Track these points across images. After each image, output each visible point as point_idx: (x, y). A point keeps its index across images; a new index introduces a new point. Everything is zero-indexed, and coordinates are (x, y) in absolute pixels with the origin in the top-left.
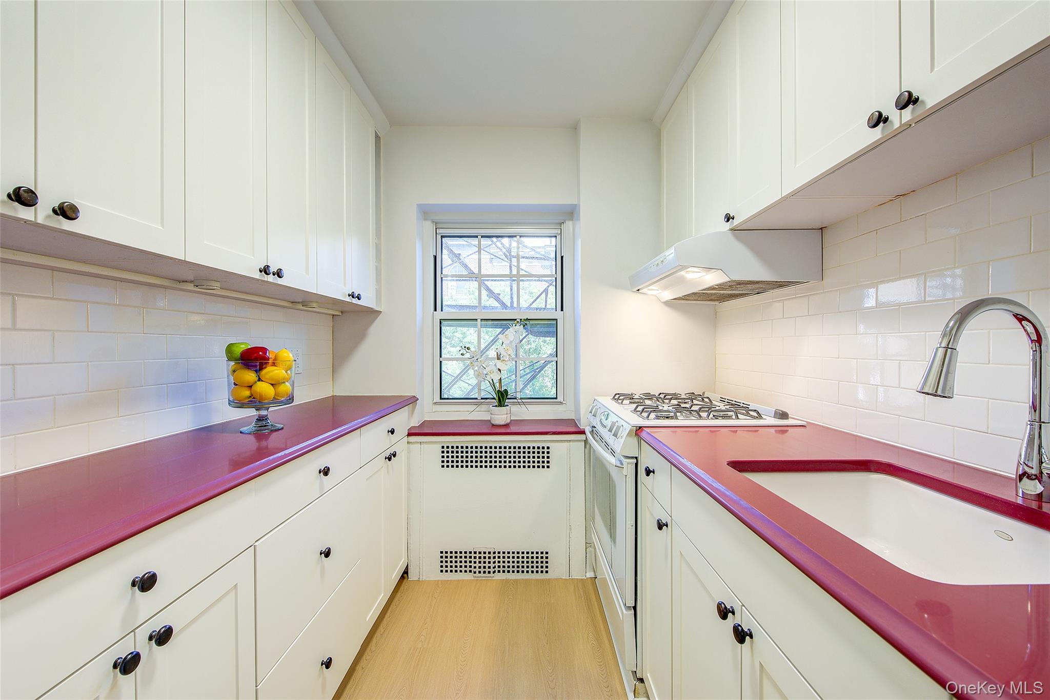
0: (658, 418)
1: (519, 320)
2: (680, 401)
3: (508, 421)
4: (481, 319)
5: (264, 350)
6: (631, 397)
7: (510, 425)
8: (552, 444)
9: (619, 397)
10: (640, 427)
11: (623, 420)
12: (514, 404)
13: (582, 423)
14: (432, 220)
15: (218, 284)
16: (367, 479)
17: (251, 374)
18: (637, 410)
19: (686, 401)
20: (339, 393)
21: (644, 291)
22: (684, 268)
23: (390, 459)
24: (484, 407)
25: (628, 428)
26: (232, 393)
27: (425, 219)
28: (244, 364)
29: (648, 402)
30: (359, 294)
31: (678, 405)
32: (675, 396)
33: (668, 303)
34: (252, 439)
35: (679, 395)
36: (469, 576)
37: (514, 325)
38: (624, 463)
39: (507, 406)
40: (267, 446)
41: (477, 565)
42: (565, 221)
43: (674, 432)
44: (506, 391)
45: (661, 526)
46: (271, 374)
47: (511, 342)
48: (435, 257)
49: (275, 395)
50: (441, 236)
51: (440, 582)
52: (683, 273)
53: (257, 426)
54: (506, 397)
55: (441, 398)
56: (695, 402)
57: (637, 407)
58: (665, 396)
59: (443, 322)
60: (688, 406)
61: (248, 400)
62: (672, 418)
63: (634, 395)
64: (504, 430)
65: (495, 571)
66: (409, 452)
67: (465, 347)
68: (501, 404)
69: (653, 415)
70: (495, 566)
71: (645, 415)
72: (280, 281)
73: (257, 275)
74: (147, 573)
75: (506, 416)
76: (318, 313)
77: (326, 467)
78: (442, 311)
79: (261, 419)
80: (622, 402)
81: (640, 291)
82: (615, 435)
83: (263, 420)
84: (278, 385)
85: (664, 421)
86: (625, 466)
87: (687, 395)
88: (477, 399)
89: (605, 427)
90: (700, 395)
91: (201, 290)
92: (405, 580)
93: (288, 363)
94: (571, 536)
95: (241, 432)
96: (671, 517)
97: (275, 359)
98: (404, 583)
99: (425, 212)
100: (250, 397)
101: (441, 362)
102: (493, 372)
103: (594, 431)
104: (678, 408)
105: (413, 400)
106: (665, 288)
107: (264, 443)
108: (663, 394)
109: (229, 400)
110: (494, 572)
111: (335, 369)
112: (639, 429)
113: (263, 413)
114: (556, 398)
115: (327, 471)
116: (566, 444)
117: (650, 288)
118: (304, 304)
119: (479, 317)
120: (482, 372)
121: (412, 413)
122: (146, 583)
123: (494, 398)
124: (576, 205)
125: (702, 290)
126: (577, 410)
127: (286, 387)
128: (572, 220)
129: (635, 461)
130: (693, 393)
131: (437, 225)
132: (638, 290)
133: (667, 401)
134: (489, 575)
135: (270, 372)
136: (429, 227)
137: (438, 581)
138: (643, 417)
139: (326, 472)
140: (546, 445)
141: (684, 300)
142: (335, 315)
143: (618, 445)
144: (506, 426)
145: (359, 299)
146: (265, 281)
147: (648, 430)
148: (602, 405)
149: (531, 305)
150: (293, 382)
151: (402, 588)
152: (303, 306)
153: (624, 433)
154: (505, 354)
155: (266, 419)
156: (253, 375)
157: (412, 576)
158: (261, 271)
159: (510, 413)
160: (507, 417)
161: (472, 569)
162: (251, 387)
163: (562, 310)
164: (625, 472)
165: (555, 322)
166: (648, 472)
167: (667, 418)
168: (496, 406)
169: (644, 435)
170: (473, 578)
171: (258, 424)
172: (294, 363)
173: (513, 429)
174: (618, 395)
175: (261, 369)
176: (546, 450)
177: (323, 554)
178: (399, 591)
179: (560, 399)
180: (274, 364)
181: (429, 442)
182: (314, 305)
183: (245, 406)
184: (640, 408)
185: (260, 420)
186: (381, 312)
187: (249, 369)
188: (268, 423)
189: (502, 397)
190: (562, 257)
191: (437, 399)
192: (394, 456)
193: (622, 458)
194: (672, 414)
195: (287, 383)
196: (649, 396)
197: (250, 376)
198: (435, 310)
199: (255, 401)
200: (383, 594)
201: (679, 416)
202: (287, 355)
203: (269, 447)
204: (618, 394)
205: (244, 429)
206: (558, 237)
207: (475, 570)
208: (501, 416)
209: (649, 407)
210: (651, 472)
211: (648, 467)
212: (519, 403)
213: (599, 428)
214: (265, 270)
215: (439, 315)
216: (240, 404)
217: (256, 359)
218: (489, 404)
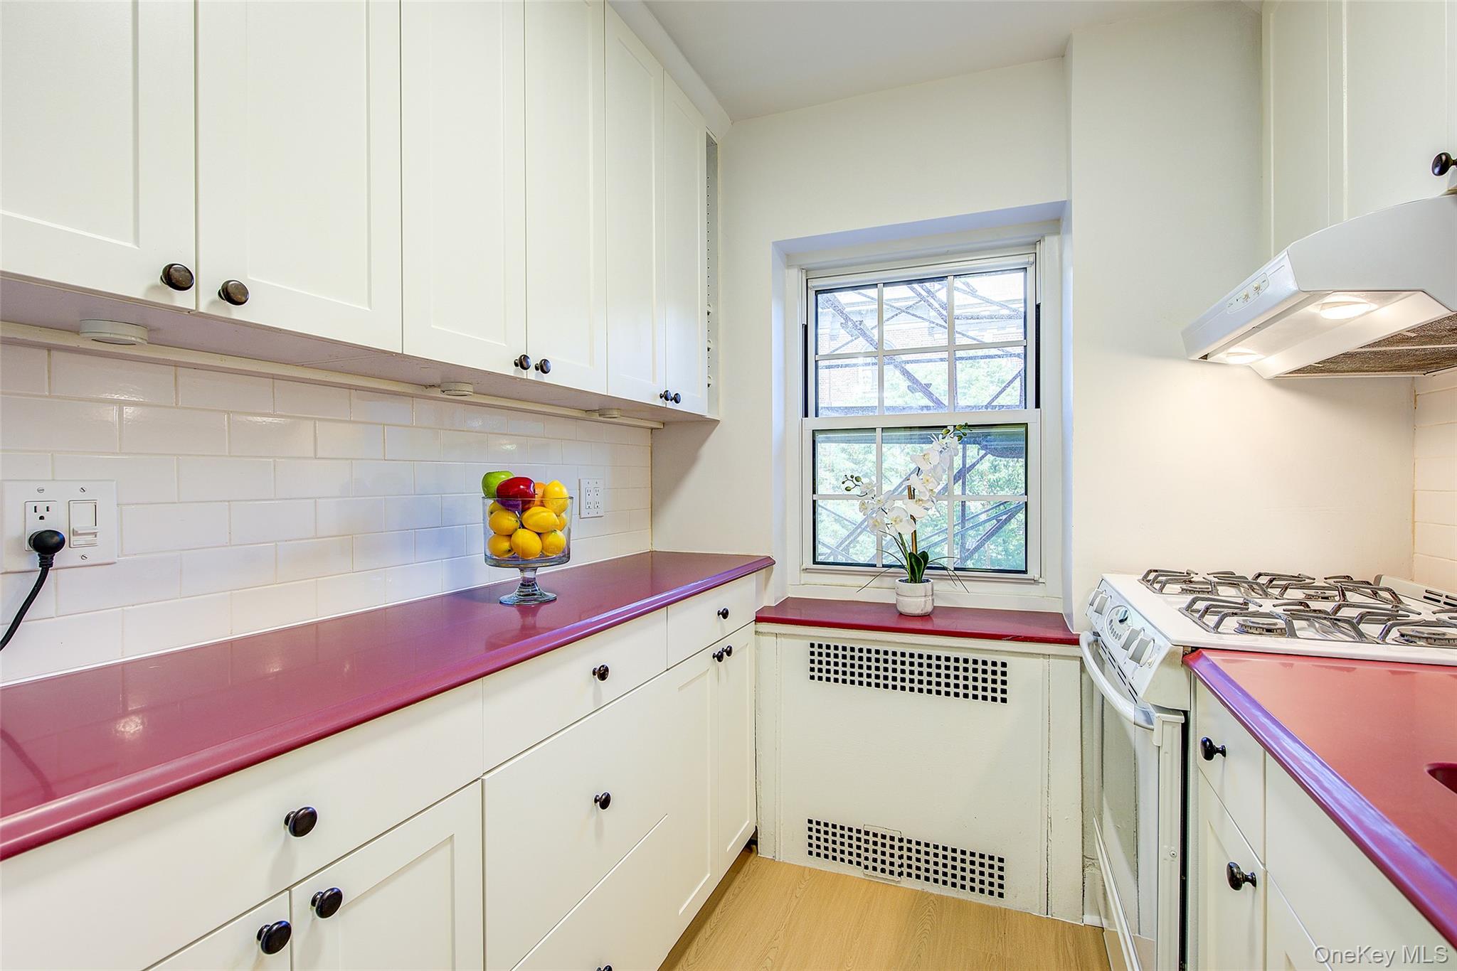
0: (1244, 630)
1: (951, 429)
2: (1312, 592)
3: (929, 609)
4: (882, 428)
5: (527, 482)
6: (1185, 579)
7: (931, 616)
8: (1012, 658)
9: (1156, 579)
10: (1195, 649)
11: (1155, 628)
12: (942, 578)
13: (1074, 623)
14: (800, 266)
15: (470, 388)
16: (680, 689)
17: (510, 518)
18: (1195, 607)
19: (1328, 593)
20: (662, 546)
21: (1221, 357)
22: (1314, 296)
23: (719, 657)
24: (887, 581)
25: (1165, 647)
26: (491, 543)
27: (789, 266)
28: (503, 504)
29: (1226, 592)
30: (677, 394)
31: (1301, 604)
32: (1298, 581)
33: (1280, 382)
34: (514, 612)
35: (1307, 581)
36: (857, 872)
37: (941, 436)
38: (1155, 721)
39: (928, 581)
40: (535, 623)
41: (871, 855)
42: (1043, 237)
43: (1284, 665)
44: (925, 556)
45: (1236, 880)
46: (535, 518)
47: (935, 467)
48: (806, 327)
49: (543, 548)
50: (816, 291)
51: (807, 872)
52: (1312, 309)
53: (522, 594)
54: (925, 565)
55: (815, 562)
56: (1352, 597)
57: (1194, 601)
58: (1271, 581)
59: (819, 437)
60: (1328, 606)
61: (506, 556)
62: (1282, 632)
63: (1192, 575)
64: (921, 624)
65: (902, 872)
66: (758, 647)
67: (852, 477)
68: (915, 577)
69: (1231, 623)
70: (902, 864)
71: (1211, 620)
72: (546, 378)
73: (511, 371)
74: (303, 809)
75: (923, 599)
76: (622, 425)
77: (603, 666)
78: (817, 416)
79: (527, 583)
80: (1161, 589)
81: (1208, 360)
82: (1136, 658)
83: (529, 585)
84: (545, 535)
85: (1259, 637)
86: (1157, 725)
87: (1331, 581)
88: (875, 566)
89: (1118, 637)
90: (1368, 583)
91: (448, 397)
92: (753, 855)
93: (561, 501)
94: (1050, 838)
95: (501, 603)
96: (1264, 865)
97: (543, 496)
98: (749, 861)
99: (789, 254)
100: (510, 551)
101: (814, 502)
102: (901, 521)
103: (1100, 642)
104: (1302, 611)
105: (766, 563)
106: (1270, 349)
107: (530, 620)
108: (1266, 575)
109: (486, 555)
110: (900, 874)
111: (654, 511)
112: (1192, 651)
113: (529, 575)
114: (1025, 572)
115: (604, 673)
116: (1041, 661)
117: (1232, 350)
118: (602, 412)
119: (879, 424)
120: (882, 520)
121: (766, 585)
122: (302, 823)
123: (902, 567)
124: (1066, 201)
125: (1369, 346)
126: (1067, 597)
127: (559, 538)
128: (1059, 233)
129: (1181, 719)
130: (1348, 577)
131: (808, 273)
132: (1205, 357)
133: (1276, 592)
134: (890, 877)
135: (537, 515)
136: (794, 278)
137: (805, 867)
138: (1205, 627)
139: (602, 673)
140: (999, 660)
141: (1322, 371)
142: (655, 429)
143: (1142, 677)
144: (925, 617)
145: (677, 402)
146: (524, 379)
147: (1215, 658)
148: (1117, 592)
149: (993, 400)
150: (569, 530)
151: (746, 868)
152: (600, 415)
153: (1155, 656)
154: (923, 489)
155: (533, 585)
156: (513, 519)
157: (764, 848)
158: (516, 365)
159: (932, 595)
160: (925, 602)
161: (862, 860)
162: (510, 536)
163: (1038, 405)
164: (1156, 739)
165: (1023, 429)
166: (1210, 751)
167: (1268, 630)
168: (906, 581)
169: (1201, 667)
170: (863, 877)
171: (523, 592)
172: (569, 501)
173: (939, 623)
174: (1156, 574)
175: (524, 510)
176: (999, 669)
177: (598, 803)
178: (742, 873)
179: (1033, 573)
180: (542, 504)
181: (790, 635)
182: (615, 413)
183: (504, 565)
184: (1201, 605)
185: (525, 585)
186: (719, 421)
187: (508, 510)
188: (536, 590)
189: (918, 565)
190: (1038, 307)
191: (808, 563)
192: (729, 653)
193: (1152, 710)
194: (1281, 624)
195: (558, 532)
196: (1230, 579)
197: (509, 520)
198: (806, 415)
199: (515, 558)
200: (709, 875)
201: (1302, 629)
202: (559, 490)
203: (537, 625)
204: (1156, 571)
205: (504, 598)
206: (1031, 270)
207: (866, 863)
208: (915, 599)
209: (1228, 604)
210: (1217, 751)
211: (1208, 740)
212: (951, 578)
213: (1107, 637)
214: (522, 363)
215: (812, 423)
216: (497, 561)
217: (515, 496)
218: (894, 575)
